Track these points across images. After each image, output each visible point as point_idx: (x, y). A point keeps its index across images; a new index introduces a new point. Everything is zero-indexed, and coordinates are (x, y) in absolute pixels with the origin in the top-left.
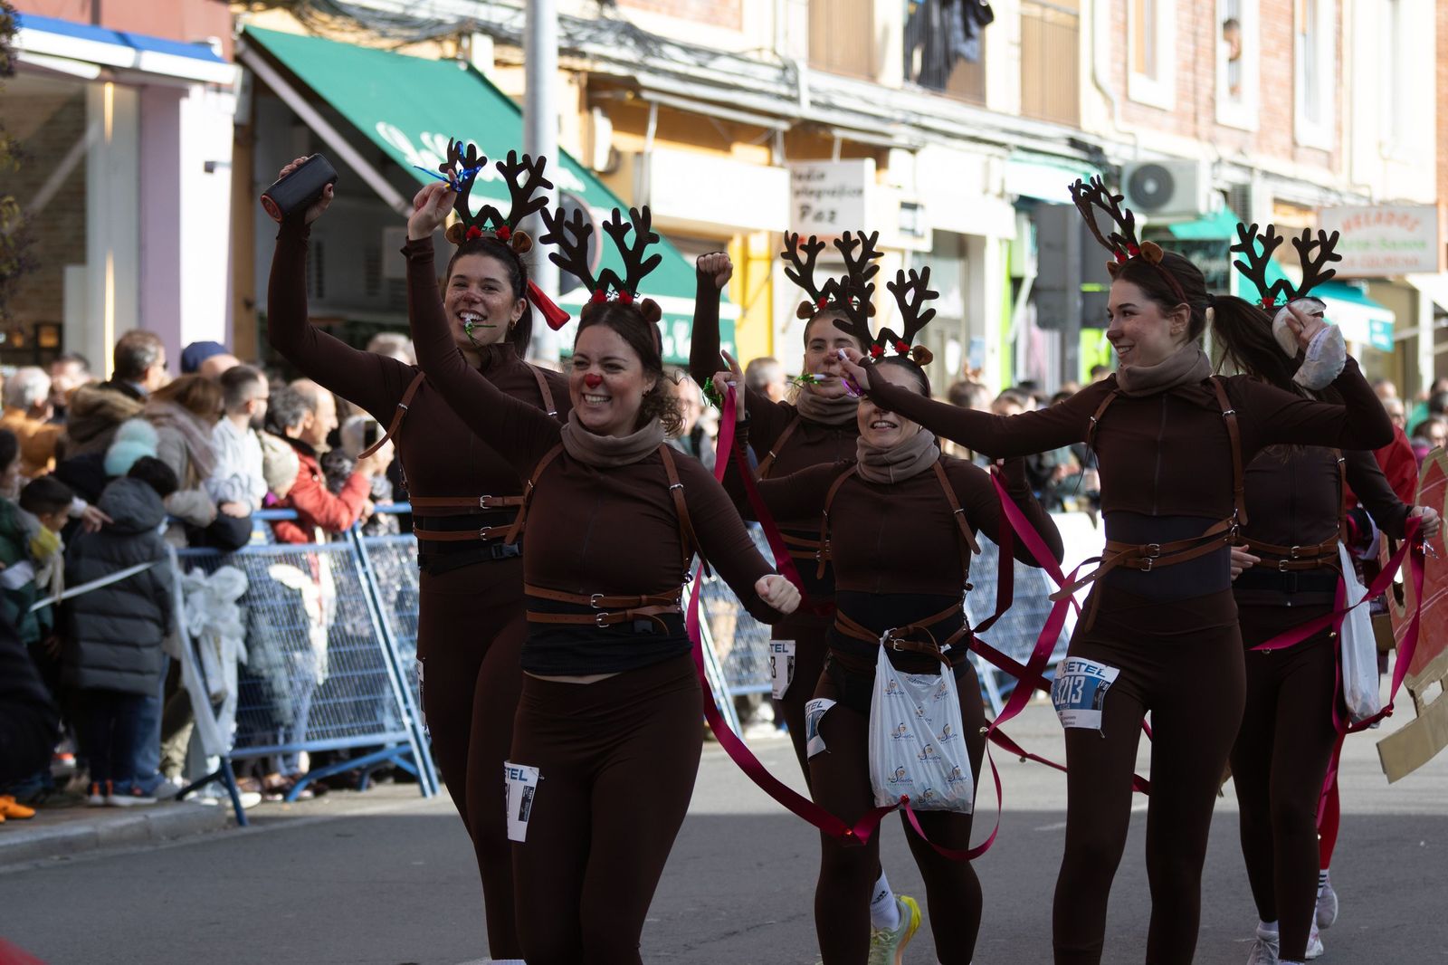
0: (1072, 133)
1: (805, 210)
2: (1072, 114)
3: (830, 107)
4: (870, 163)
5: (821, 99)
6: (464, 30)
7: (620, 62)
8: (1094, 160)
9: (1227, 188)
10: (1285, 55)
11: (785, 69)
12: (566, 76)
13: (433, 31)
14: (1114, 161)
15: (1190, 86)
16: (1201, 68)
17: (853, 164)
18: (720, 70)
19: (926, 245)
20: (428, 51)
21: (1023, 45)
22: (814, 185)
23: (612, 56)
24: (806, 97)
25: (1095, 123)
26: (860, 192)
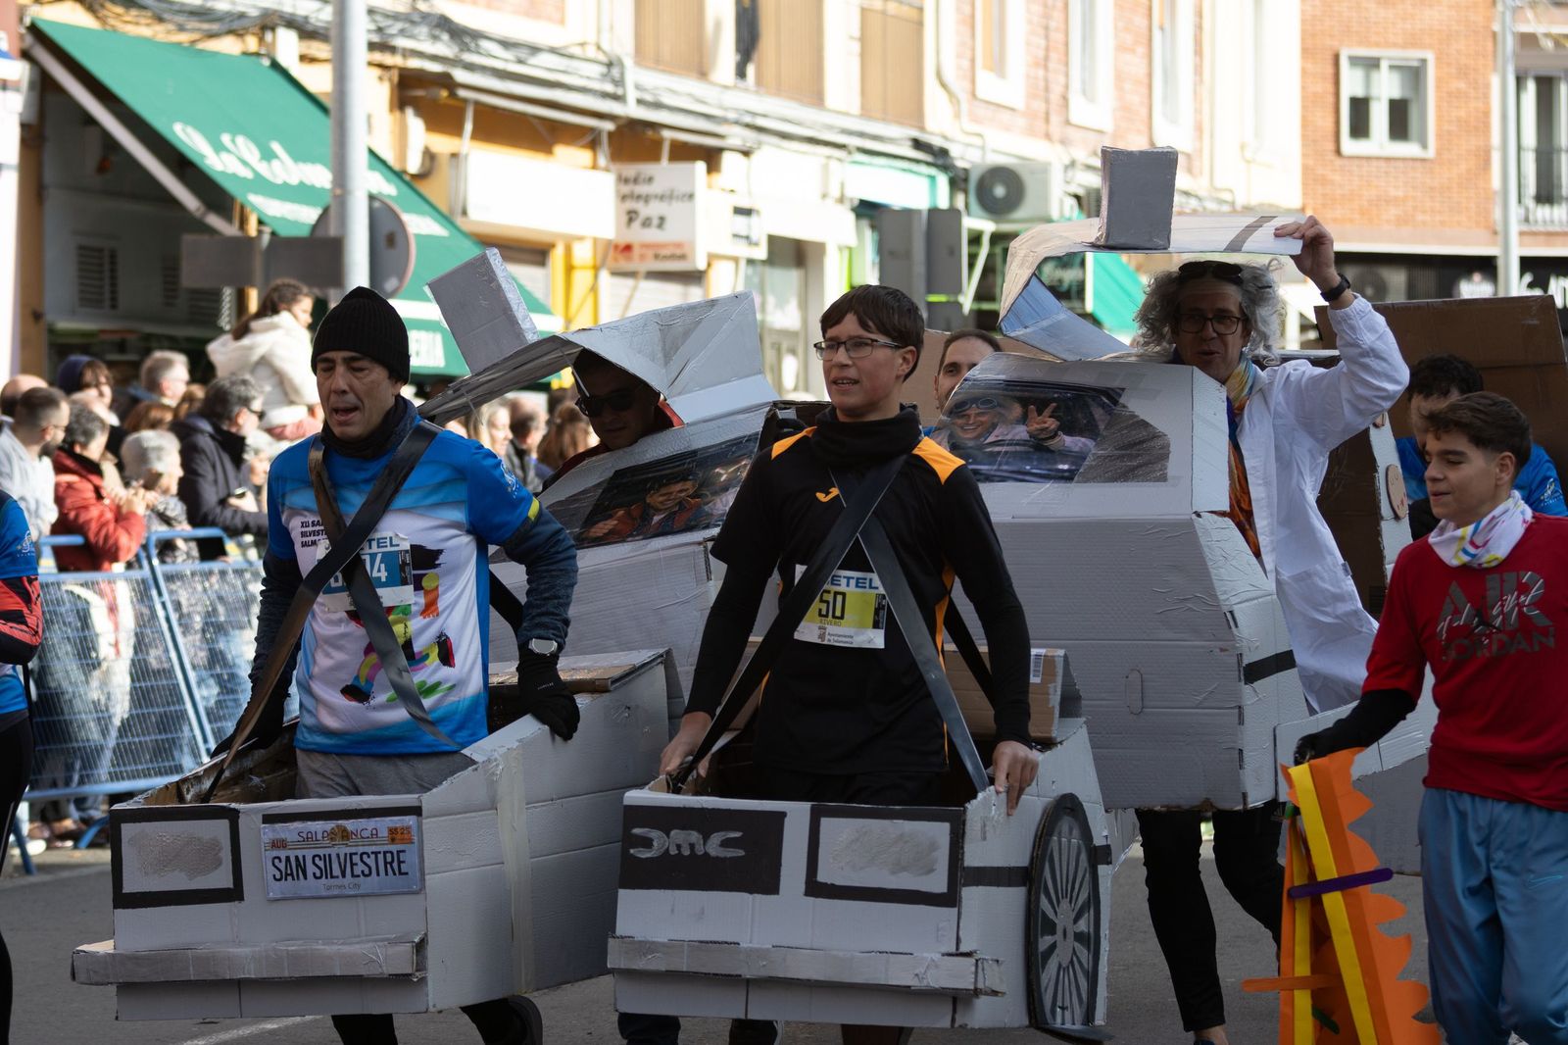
0: (916, 134)
1: (632, 216)
2: (917, 116)
3: (658, 105)
4: (700, 166)
5: (648, 98)
6: (267, 23)
7: (434, 58)
8: (940, 162)
9: (1081, 192)
10: (1141, 50)
11: (610, 65)
12: (377, 72)
13: (234, 24)
14: (960, 164)
15: (1042, 84)
16: (1052, 65)
17: (682, 167)
18: (540, 66)
19: (761, 253)
20: (229, 46)
21: (863, 39)
22: (642, 189)
23: (427, 51)
24: (632, 95)
25: (941, 124)
26: (691, 196)
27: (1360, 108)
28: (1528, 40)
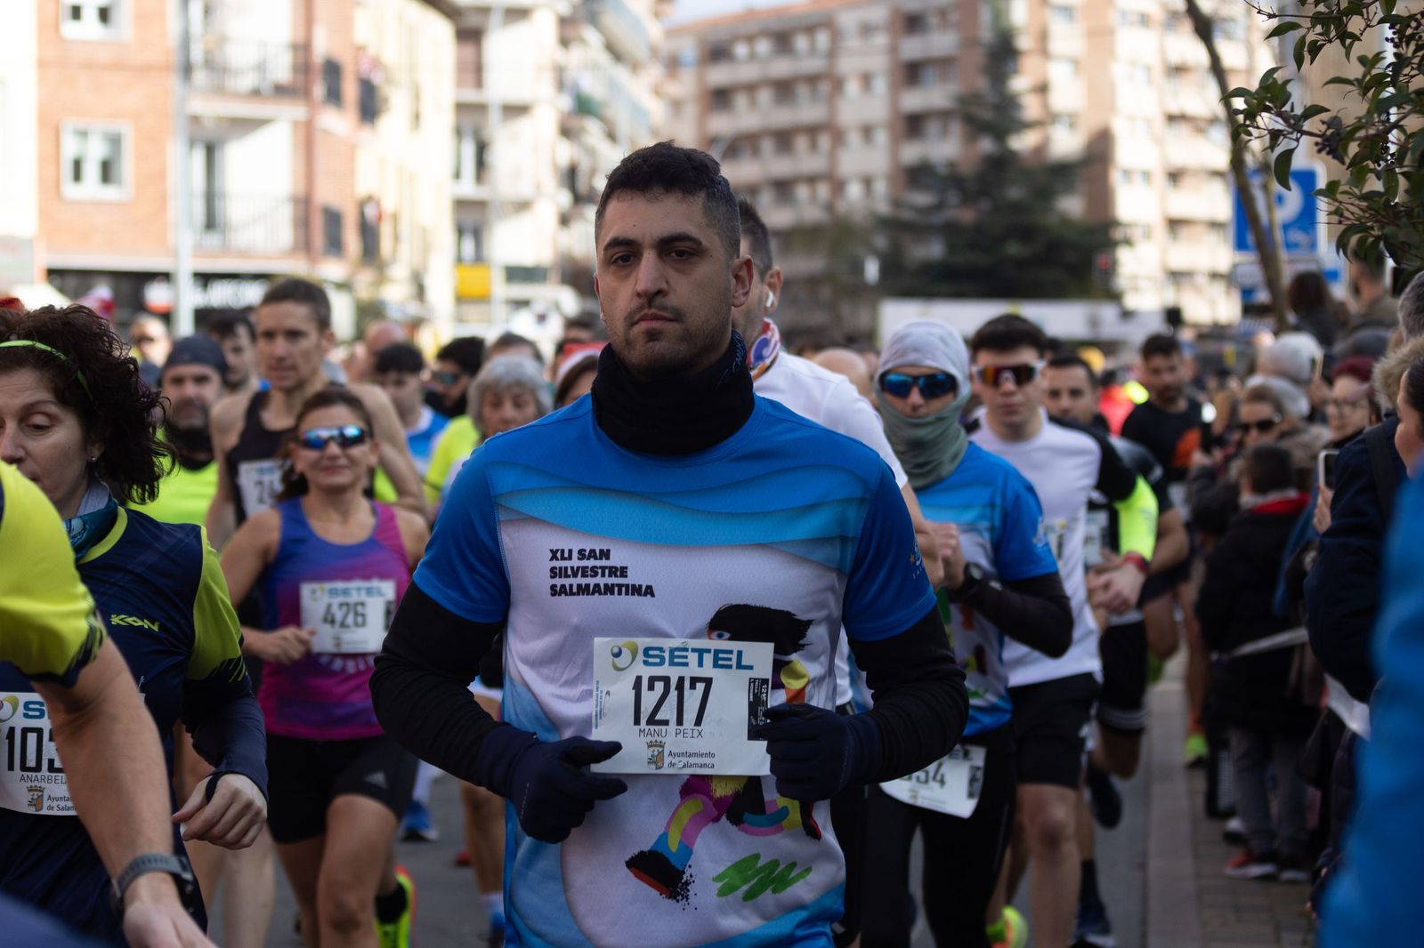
27: (77, 166)
28: (195, 120)
